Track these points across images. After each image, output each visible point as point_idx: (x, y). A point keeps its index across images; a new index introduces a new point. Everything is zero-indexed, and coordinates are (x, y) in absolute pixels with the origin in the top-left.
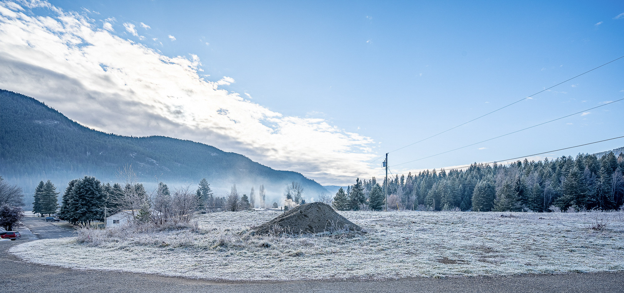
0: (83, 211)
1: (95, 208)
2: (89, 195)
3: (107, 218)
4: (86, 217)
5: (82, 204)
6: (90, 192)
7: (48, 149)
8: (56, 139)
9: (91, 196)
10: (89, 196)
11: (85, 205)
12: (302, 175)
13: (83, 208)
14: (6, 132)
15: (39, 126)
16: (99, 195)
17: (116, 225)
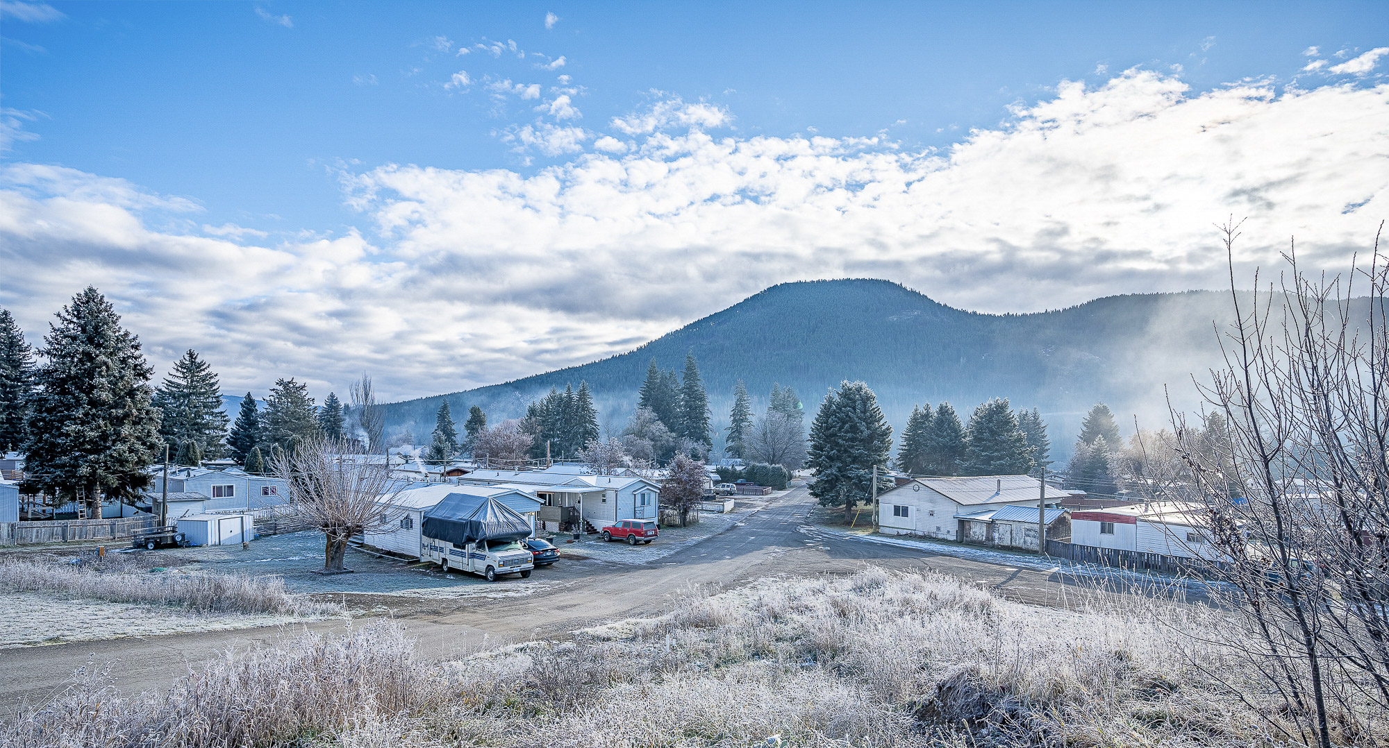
1: (856, 468)
2: (847, 432)
3: (880, 499)
5: (829, 457)
6: (849, 426)
9: (849, 435)
10: (846, 436)
11: (839, 458)
13: (831, 466)
16: (866, 432)
17: (901, 521)
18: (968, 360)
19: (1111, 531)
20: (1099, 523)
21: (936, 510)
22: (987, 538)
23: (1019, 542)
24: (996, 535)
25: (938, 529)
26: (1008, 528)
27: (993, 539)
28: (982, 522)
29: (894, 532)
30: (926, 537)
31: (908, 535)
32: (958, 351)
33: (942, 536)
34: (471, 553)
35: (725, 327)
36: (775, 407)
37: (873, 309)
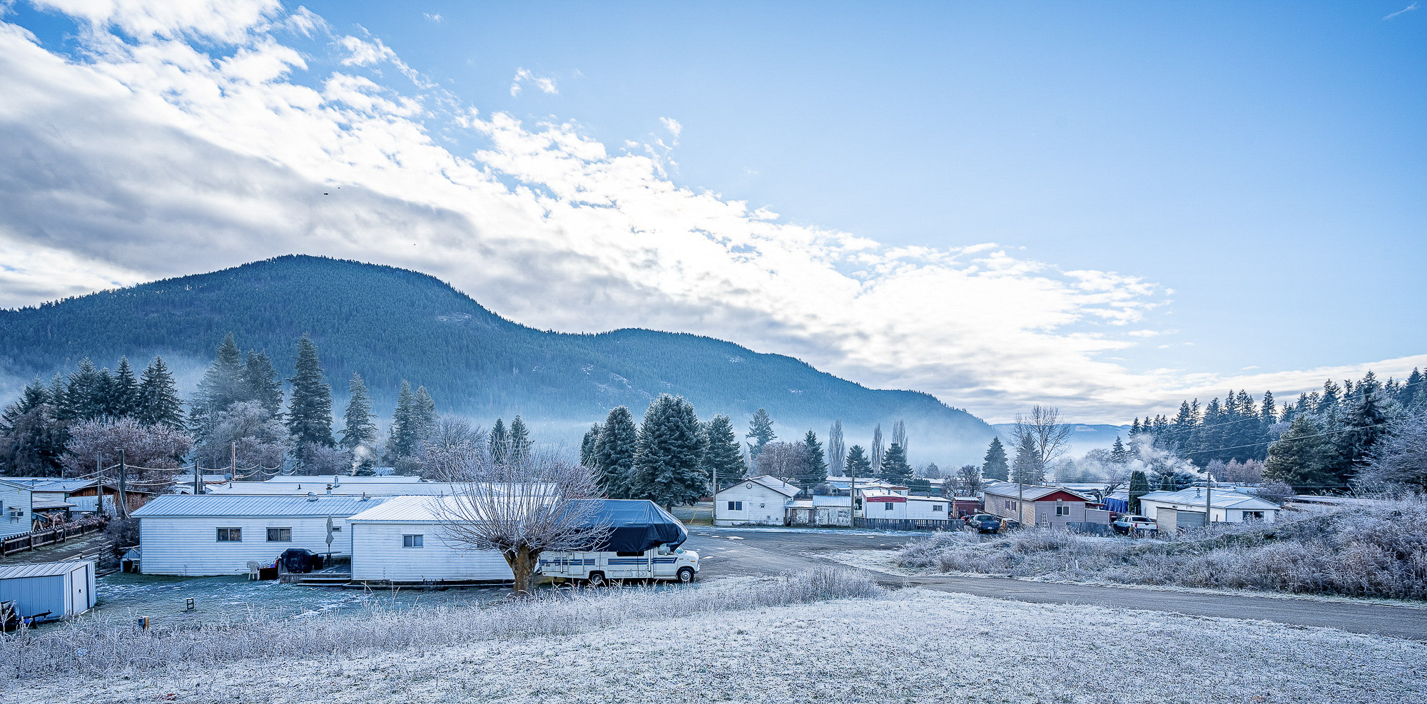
0: (666, 478)
1: (687, 471)
2: (676, 439)
3: (714, 497)
4: (673, 492)
5: (664, 462)
6: (678, 433)
7: (456, 367)
8: (467, 346)
9: (679, 442)
10: (676, 443)
11: (670, 463)
12: (935, 399)
13: (666, 470)
14: (399, 340)
15: (442, 325)
17: (735, 514)
18: (521, 371)
19: (891, 508)
20: (884, 503)
21: (766, 502)
22: (810, 521)
23: (834, 522)
24: (817, 518)
25: (769, 517)
26: (826, 512)
27: (814, 521)
28: (805, 509)
29: (730, 523)
30: (760, 525)
31: (744, 524)
32: (511, 360)
33: (772, 523)
34: (654, 559)
35: (213, 295)
36: (406, 409)
37: (419, 306)
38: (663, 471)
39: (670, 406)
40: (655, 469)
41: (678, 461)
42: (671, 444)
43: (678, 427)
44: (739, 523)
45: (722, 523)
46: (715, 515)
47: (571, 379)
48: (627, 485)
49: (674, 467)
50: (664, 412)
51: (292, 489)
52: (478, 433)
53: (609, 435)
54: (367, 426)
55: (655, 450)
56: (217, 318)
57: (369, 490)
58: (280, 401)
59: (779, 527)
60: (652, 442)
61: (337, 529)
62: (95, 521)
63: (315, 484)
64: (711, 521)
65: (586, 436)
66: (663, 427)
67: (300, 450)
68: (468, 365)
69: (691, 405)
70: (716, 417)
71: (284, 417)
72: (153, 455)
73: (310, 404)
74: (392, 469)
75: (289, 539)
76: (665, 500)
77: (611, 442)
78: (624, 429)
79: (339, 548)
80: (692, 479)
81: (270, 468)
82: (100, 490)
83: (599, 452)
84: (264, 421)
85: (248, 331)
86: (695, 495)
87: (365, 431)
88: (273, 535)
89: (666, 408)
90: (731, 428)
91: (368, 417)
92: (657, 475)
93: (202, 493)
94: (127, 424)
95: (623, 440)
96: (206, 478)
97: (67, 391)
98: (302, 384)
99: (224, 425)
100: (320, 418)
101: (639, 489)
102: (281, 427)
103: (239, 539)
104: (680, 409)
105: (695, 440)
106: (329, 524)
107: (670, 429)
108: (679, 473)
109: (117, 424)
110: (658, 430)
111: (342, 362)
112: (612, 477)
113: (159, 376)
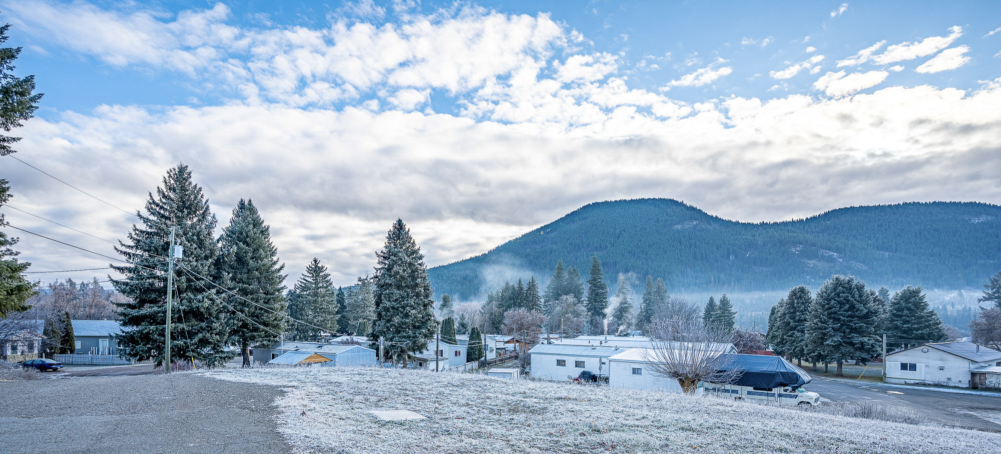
0: (835, 342)
1: (856, 337)
3: (886, 359)
5: (833, 329)
6: (848, 306)
7: (687, 259)
8: (695, 244)
9: (849, 313)
10: (846, 314)
11: (839, 330)
13: (835, 336)
15: (678, 231)
17: (908, 375)
18: (736, 257)
21: (947, 365)
25: (949, 379)
29: (902, 381)
30: (936, 385)
31: (918, 383)
32: (728, 250)
33: (954, 385)
34: (780, 394)
35: (552, 235)
36: (649, 293)
37: (662, 221)
38: (831, 336)
39: (841, 284)
40: (825, 334)
41: (847, 328)
42: (841, 315)
43: (848, 301)
44: (912, 382)
45: (894, 381)
46: (885, 373)
47: (780, 259)
48: (802, 346)
49: (844, 332)
50: (835, 289)
51: (586, 343)
52: (694, 308)
53: (789, 308)
54: (627, 305)
55: (824, 319)
56: (554, 247)
57: (619, 344)
58: (583, 293)
59: (962, 388)
60: (821, 313)
61: (604, 363)
62: (513, 354)
63: (596, 340)
64: (881, 378)
65: (773, 309)
66: (833, 302)
67: (592, 320)
68: (695, 258)
69: (862, 282)
70: (905, 288)
71: (584, 302)
72: (532, 325)
73: (597, 294)
74: (640, 331)
75: (584, 367)
76: (833, 358)
77: (791, 313)
78: (803, 303)
79: (604, 373)
80: (862, 343)
81: (578, 331)
82: (515, 342)
83: (780, 320)
84: (575, 305)
85: (568, 252)
86: (864, 355)
87: (626, 308)
88: (578, 364)
89: (837, 286)
90: (923, 297)
91: (627, 300)
92: (826, 339)
93: (550, 343)
94: (522, 311)
95: (802, 311)
96: (551, 336)
97: (501, 295)
98: (593, 283)
99: (558, 308)
100: (601, 301)
101: (810, 350)
102: (582, 308)
103: (565, 365)
104: (851, 287)
105: (866, 311)
106: (600, 360)
107: (841, 304)
108: (848, 338)
109: (520, 311)
110: (827, 304)
111: (616, 264)
112: (790, 340)
113: (533, 285)
